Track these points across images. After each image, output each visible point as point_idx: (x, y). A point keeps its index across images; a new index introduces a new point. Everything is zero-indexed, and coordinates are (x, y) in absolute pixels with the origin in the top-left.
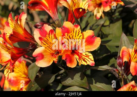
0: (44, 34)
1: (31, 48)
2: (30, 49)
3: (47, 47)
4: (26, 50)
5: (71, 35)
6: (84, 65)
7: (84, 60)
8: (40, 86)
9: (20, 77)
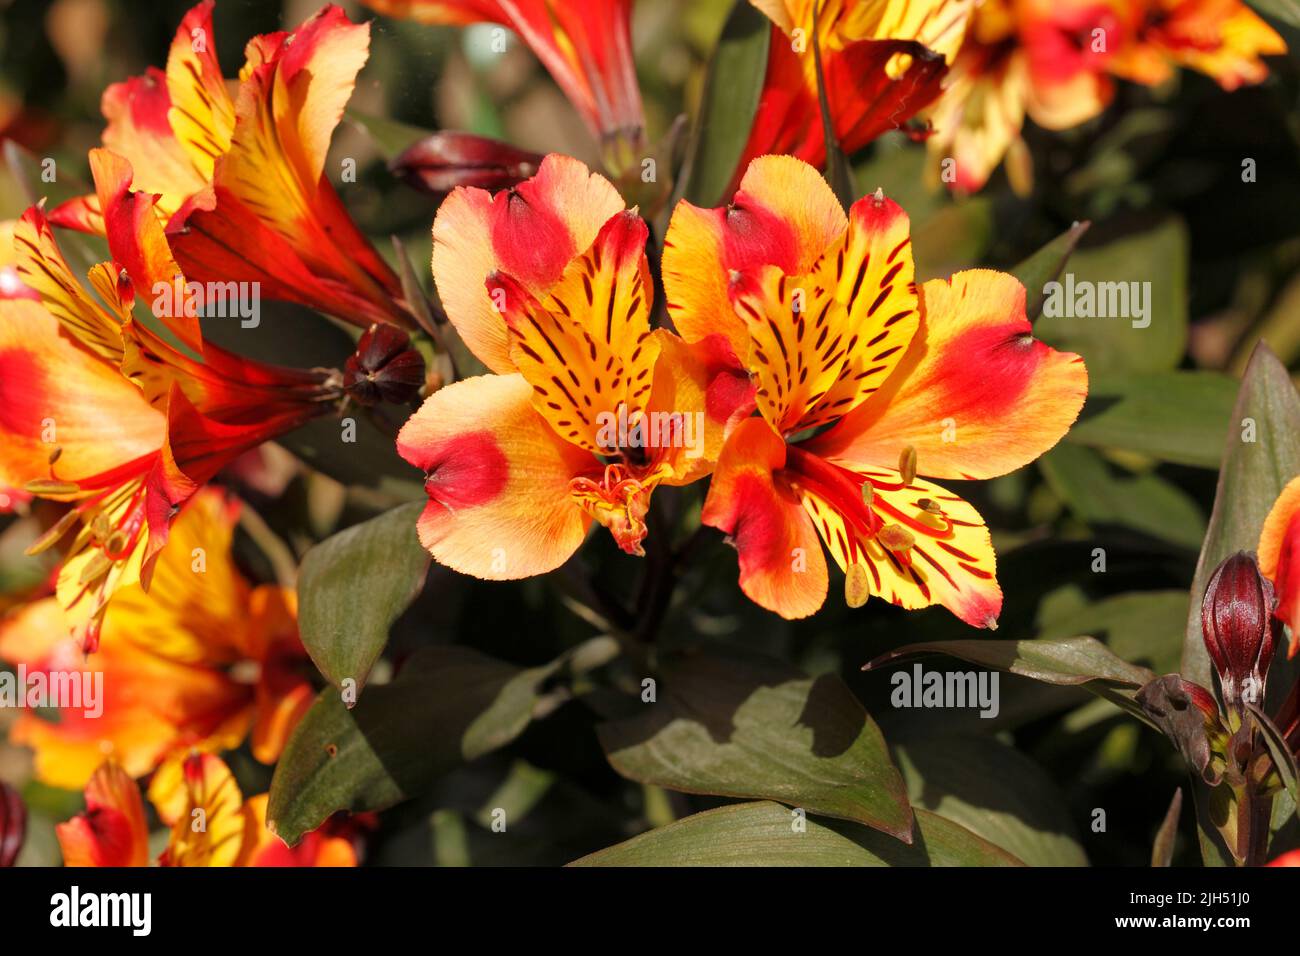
0: (538, 256)
1: (371, 378)
2: (360, 378)
3: (549, 386)
4: (301, 389)
5: (819, 292)
6: (896, 609)
7: (900, 563)
8: (393, 767)
9: (146, 649)
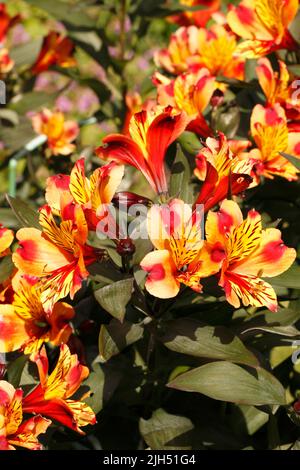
7: (253, 296)
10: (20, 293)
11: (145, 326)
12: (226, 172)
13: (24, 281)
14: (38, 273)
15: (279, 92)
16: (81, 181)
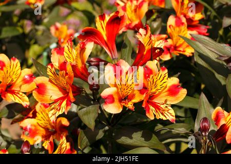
6: (162, 119)
10: (40, 112)
11: (105, 132)
12: (150, 47)
13: (42, 106)
14: (47, 101)
15: (183, 10)
16: (70, 51)
